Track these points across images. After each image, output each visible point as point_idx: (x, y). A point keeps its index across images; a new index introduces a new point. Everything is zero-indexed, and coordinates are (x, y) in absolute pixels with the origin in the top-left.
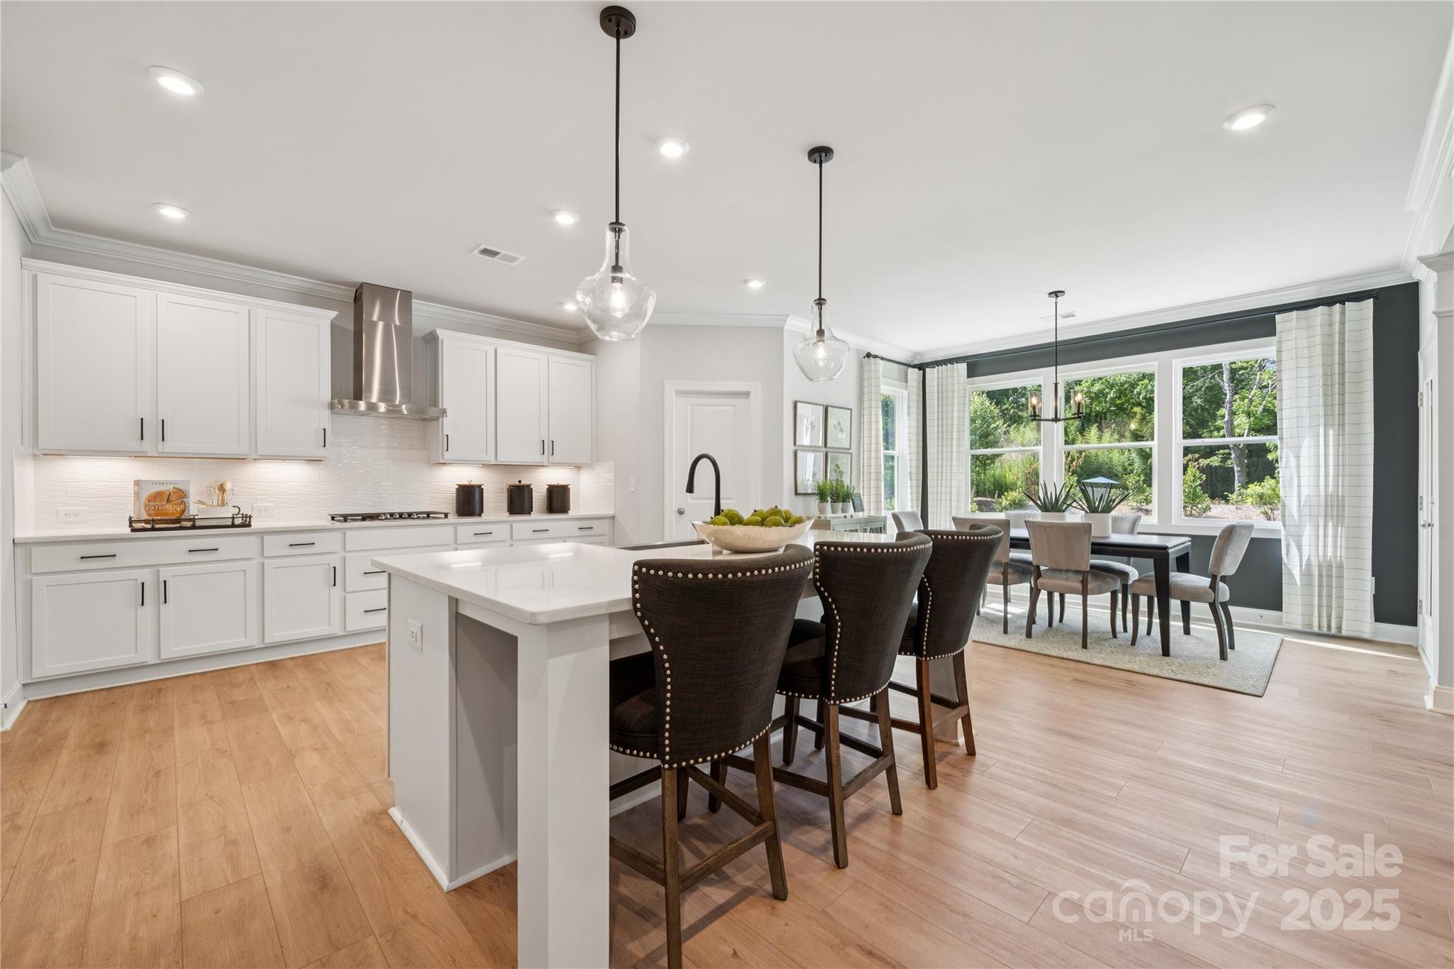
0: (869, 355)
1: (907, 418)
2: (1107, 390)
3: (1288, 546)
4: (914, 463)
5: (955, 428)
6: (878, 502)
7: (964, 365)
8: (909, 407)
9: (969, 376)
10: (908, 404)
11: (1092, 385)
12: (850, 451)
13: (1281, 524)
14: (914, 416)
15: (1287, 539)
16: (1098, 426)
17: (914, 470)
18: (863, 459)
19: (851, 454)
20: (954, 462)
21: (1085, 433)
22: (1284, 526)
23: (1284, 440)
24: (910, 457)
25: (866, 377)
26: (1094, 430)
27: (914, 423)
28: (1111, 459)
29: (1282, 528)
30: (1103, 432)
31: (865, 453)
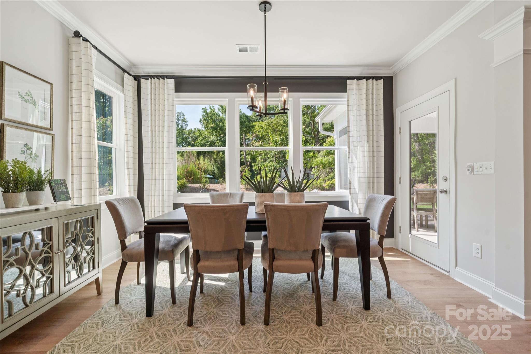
0: (77, 34)
1: (124, 116)
2: (206, 143)
3: (353, 204)
4: (131, 155)
5: (166, 129)
6: (91, 188)
7: (173, 81)
8: (125, 106)
9: (176, 91)
10: (125, 103)
11: (202, 141)
12: (51, 132)
13: (349, 193)
14: (130, 116)
15: (352, 201)
16: (203, 156)
17: (131, 160)
18: (72, 144)
19: (53, 135)
20: (166, 155)
21: (199, 158)
22: (351, 194)
23: (350, 148)
24: (127, 149)
25: (74, 57)
26: (202, 158)
27: (130, 121)
28: (208, 169)
29: (349, 195)
30: (205, 158)
31: (74, 138)
